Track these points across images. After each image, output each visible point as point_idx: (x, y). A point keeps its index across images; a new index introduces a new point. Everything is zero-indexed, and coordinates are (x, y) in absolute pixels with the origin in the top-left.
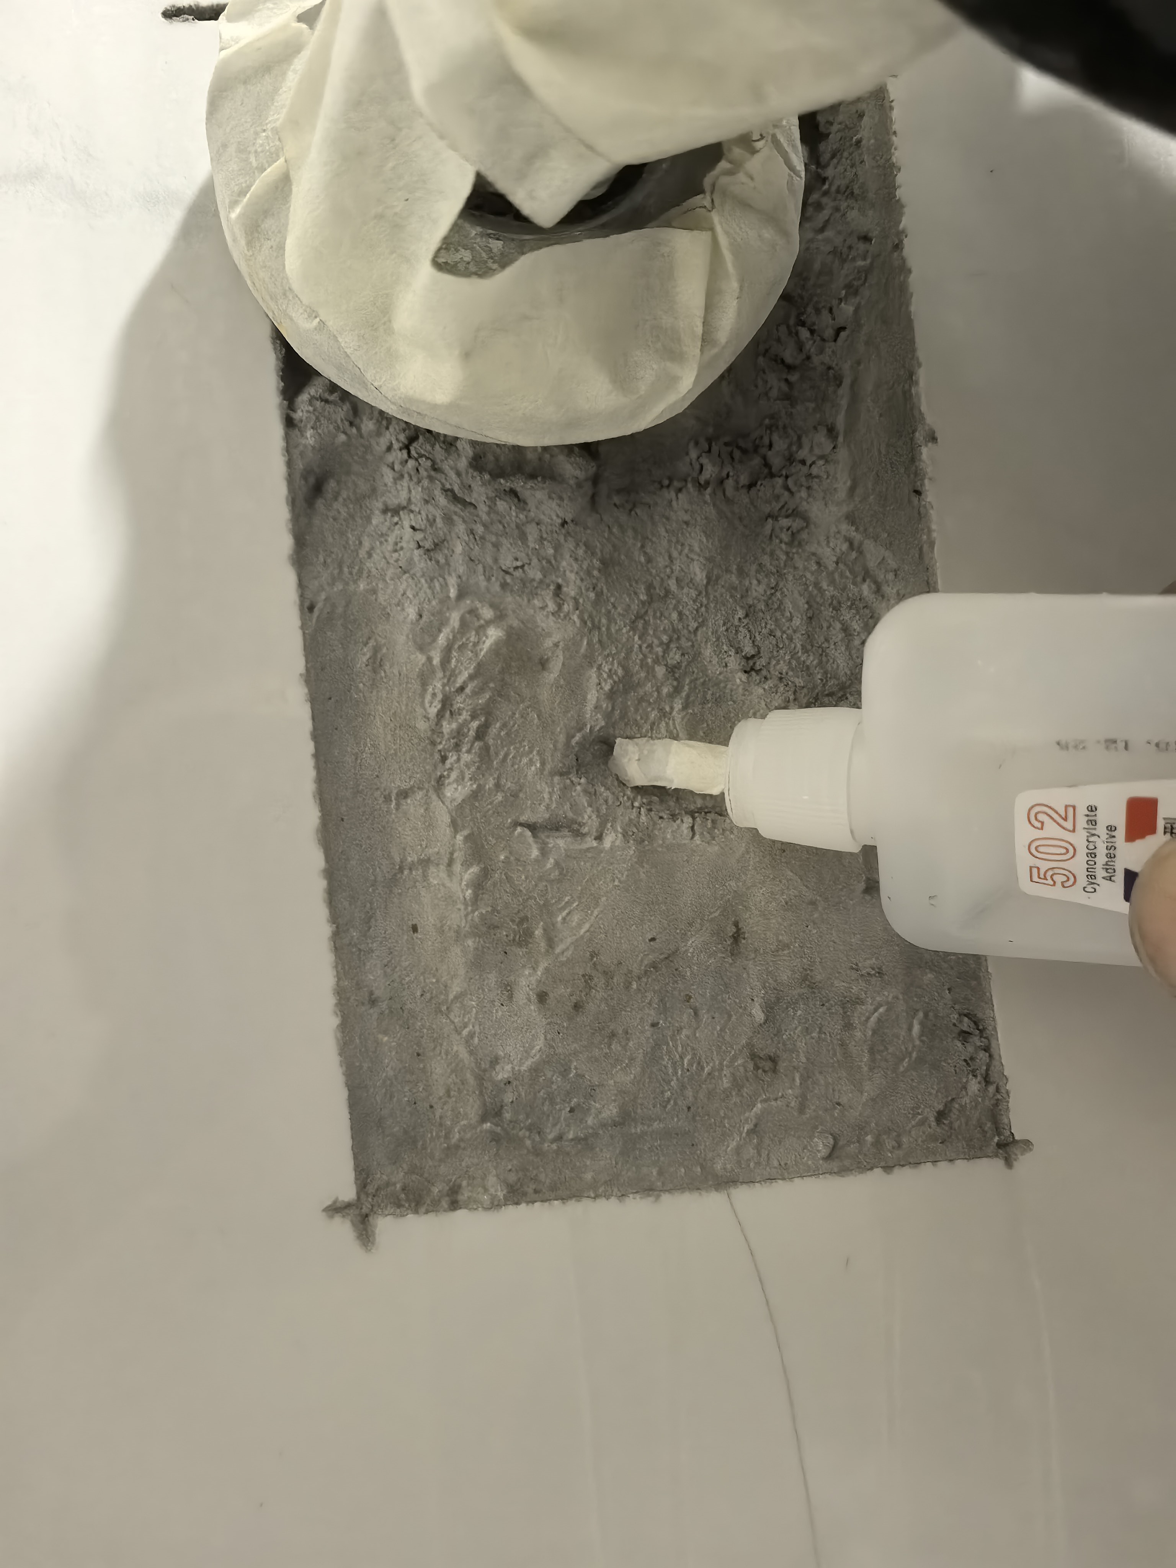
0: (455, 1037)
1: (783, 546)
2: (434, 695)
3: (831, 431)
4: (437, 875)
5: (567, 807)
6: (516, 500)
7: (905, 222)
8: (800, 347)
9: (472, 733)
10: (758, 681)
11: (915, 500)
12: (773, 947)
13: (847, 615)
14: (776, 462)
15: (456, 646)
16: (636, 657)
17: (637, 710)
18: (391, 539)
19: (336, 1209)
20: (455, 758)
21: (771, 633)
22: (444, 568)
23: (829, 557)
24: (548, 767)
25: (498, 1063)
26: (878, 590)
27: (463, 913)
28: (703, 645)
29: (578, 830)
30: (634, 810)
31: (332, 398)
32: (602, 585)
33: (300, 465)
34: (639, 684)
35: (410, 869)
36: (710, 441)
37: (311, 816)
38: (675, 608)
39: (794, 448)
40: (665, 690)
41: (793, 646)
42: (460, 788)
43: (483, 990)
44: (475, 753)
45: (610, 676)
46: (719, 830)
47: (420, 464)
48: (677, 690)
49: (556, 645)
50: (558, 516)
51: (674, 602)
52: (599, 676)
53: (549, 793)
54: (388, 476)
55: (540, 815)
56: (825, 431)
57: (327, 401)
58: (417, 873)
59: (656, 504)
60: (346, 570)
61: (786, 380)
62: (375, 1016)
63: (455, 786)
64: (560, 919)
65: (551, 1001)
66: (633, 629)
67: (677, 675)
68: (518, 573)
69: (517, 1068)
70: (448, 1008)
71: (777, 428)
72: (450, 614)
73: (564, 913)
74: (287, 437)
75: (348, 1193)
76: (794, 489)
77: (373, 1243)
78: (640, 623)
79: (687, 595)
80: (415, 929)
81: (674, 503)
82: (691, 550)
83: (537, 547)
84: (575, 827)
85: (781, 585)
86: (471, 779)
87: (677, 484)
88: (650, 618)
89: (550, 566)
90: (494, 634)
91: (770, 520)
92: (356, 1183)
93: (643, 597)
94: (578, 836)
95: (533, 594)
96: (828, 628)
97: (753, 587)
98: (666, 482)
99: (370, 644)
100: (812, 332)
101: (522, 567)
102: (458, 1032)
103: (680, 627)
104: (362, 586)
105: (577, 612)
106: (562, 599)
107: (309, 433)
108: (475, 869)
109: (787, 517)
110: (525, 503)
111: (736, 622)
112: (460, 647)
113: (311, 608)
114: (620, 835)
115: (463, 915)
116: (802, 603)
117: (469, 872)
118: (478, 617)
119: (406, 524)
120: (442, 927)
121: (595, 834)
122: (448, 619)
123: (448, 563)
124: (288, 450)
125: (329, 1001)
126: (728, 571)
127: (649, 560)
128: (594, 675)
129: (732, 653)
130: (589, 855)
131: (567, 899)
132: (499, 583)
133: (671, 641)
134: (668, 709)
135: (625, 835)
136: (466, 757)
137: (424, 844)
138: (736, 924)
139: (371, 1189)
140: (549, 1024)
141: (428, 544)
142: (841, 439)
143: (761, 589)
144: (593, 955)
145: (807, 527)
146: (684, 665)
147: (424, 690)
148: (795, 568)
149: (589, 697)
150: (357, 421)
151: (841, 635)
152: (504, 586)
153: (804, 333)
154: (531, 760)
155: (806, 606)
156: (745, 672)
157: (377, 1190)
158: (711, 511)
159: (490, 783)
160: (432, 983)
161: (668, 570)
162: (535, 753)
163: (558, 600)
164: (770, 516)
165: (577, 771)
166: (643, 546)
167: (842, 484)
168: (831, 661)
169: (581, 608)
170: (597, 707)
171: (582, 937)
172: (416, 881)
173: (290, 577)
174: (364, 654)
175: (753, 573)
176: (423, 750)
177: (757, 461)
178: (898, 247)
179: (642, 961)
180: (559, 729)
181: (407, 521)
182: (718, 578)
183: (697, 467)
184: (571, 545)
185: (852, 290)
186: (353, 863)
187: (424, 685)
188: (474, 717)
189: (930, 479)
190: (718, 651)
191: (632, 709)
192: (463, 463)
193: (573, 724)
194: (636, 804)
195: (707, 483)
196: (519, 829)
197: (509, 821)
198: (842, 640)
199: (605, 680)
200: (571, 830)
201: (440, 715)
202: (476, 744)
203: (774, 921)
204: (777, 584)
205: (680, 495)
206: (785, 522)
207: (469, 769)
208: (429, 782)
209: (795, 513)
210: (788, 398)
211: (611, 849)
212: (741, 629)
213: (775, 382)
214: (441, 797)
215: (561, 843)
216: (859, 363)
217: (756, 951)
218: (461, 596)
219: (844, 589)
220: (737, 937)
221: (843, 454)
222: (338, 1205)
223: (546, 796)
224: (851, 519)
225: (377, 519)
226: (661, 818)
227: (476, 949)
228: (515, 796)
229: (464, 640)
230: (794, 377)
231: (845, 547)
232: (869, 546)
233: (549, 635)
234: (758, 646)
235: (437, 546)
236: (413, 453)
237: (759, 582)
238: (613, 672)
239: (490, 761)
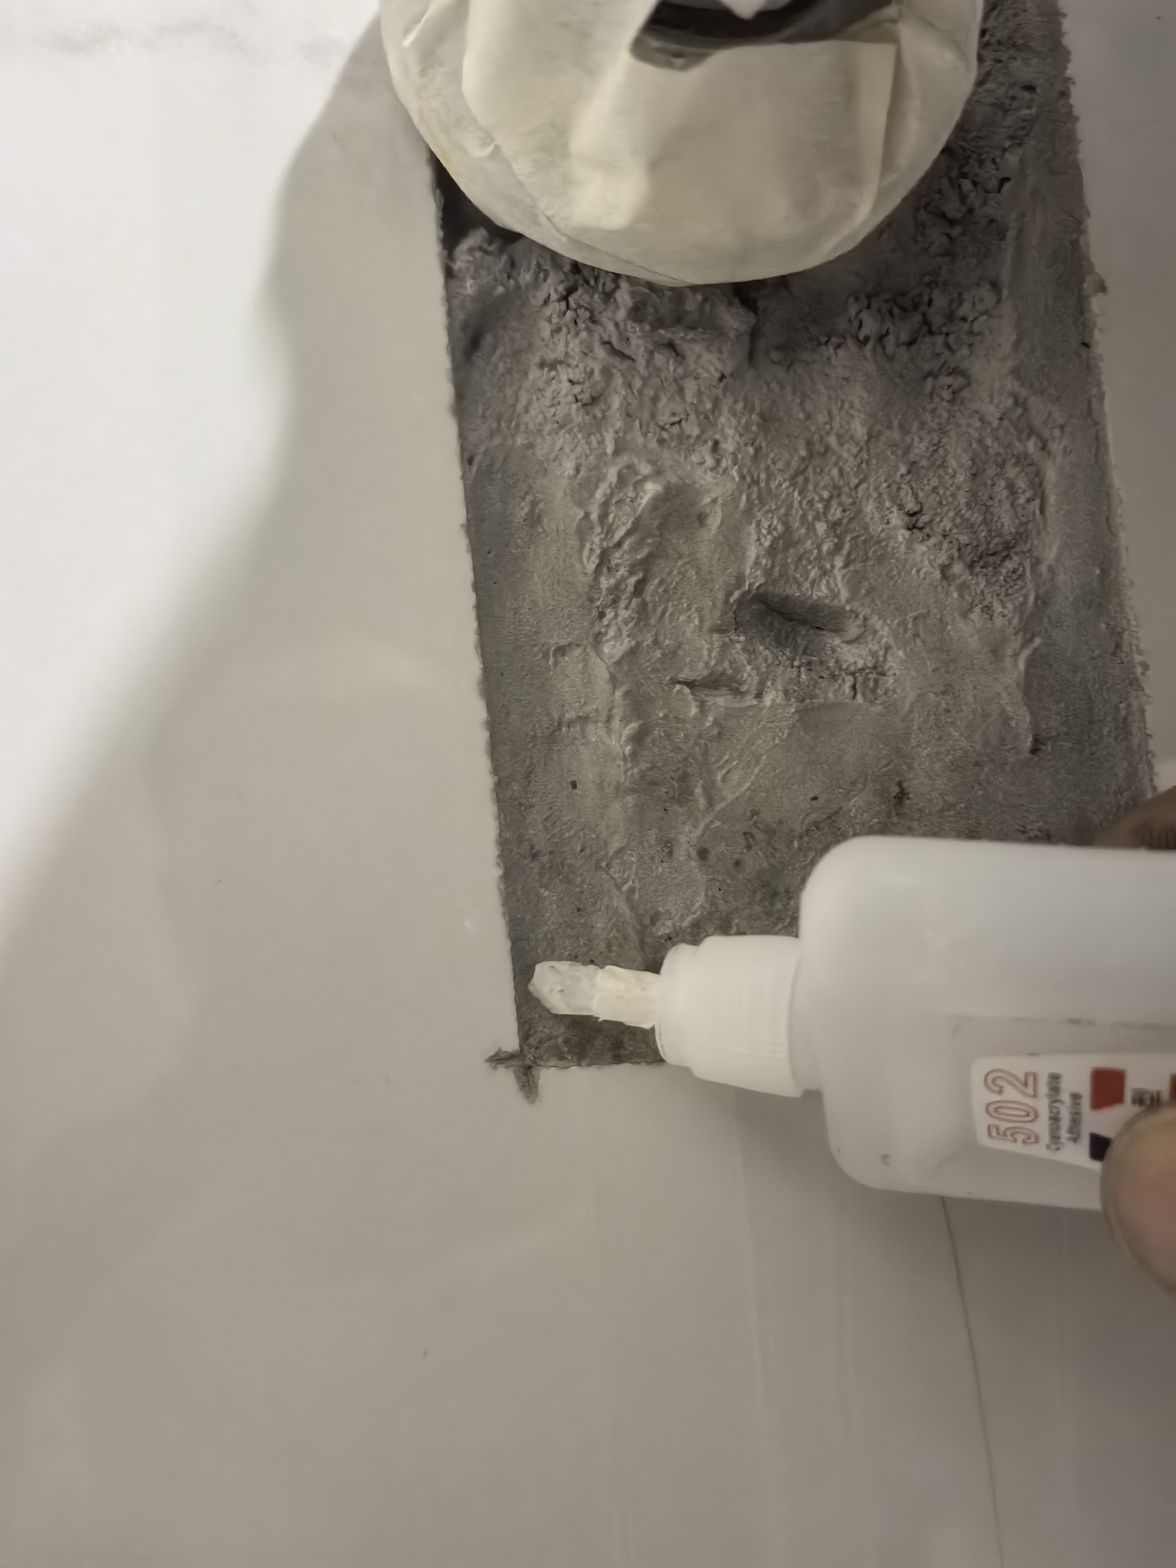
0: (615, 891)
1: (945, 403)
2: (591, 550)
3: (995, 286)
4: (596, 733)
5: (726, 664)
6: (674, 354)
7: (1072, 69)
8: (963, 198)
9: (630, 588)
10: (920, 539)
11: (1084, 351)
12: (939, 808)
13: (1011, 472)
14: (937, 320)
15: (614, 501)
16: (796, 513)
17: (796, 568)
18: (548, 393)
19: (499, 1059)
20: (613, 614)
21: (935, 490)
22: (599, 424)
23: (992, 412)
24: (707, 625)
25: (658, 919)
26: (1044, 447)
27: (622, 769)
28: (864, 502)
29: (737, 689)
30: (795, 669)
31: (492, 248)
32: (761, 441)
33: (461, 316)
34: (800, 541)
35: (568, 727)
36: (869, 297)
37: (473, 667)
38: (836, 464)
39: (955, 305)
40: (825, 548)
41: (956, 503)
42: (618, 644)
43: (643, 847)
44: (634, 609)
45: (769, 533)
46: (881, 690)
47: (578, 316)
48: (838, 548)
49: (714, 501)
50: (716, 369)
51: (834, 459)
52: (759, 532)
53: (708, 649)
54: (546, 329)
55: (700, 672)
56: (988, 287)
57: (486, 252)
58: (576, 730)
59: (815, 361)
60: (503, 424)
61: (948, 235)
62: (536, 870)
63: (613, 643)
64: (719, 778)
65: (712, 858)
66: (793, 484)
67: (838, 532)
68: (675, 430)
69: (677, 924)
70: (607, 865)
71: (937, 284)
72: (608, 470)
73: (724, 772)
74: (447, 286)
75: (511, 1043)
76: (953, 346)
77: (537, 1095)
78: (800, 480)
79: (847, 452)
80: (574, 785)
81: (833, 360)
82: (852, 406)
83: (695, 402)
84: (735, 685)
85: (944, 440)
86: (629, 636)
87: (834, 340)
88: (810, 472)
89: (708, 420)
90: (652, 489)
91: (930, 380)
92: (518, 1035)
93: (803, 453)
94: (736, 694)
95: (690, 450)
96: (992, 485)
97: (915, 444)
98: (823, 339)
99: (528, 500)
100: (975, 184)
101: (680, 422)
102: (619, 887)
103: (841, 483)
104: (520, 440)
105: (736, 467)
106: (719, 455)
107: (469, 283)
108: (634, 726)
109: (949, 374)
110: (683, 357)
111: (898, 479)
112: (617, 502)
113: (470, 461)
114: (780, 693)
115: (622, 771)
116: (966, 459)
117: (628, 727)
118: (636, 473)
119: (564, 378)
120: (601, 783)
121: (755, 692)
122: (605, 475)
123: (604, 417)
124: (449, 297)
125: (491, 851)
126: (889, 426)
127: (808, 417)
128: (753, 532)
129: (895, 509)
130: (750, 713)
131: (726, 757)
132: (655, 439)
133: (831, 498)
134: (828, 566)
135: (786, 692)
136: (624, 614)
137: (582, 701)
138: (900, 784)
139: (533, 1040)
140: (710, 880)
141: (586, 397)
142: (1005, 293)
143: (923, 446)
144: (754, 813)
145: (969, 385)
146: (845, 521)
147: (582, 546)
148: (959, 425)
149: (748, 553)
150: (514, 274)
151: (1005, 493)
152: (661, 441)
153: (967, 185)
154: (689, 617)
155: (970, 462)
156: (909, 529)
157: (539, 1043)
158: (870, 367)
159: (649, 640)
160: (592, 839)
161: (828, 427)
162: (693, 609)
163: (717, 456)
164: (930, 374)
165: (736, 629)
166: (801, 403)
167: (1007, 337)
168: (996, 519)
169: (740, 463)
170: (757, 563)
171: (742, 795)
172: (575, 738)
173: (449, 428)
174: (522, 508)
175: (914, 429)
176: (580, 607)
177: (917, 318)
178: (1064, 94)
179: (804, 819)
180: (717, 587)
181: (564, 374)
182: (880, 433)
183: (856, 324)
184: (729, 400)
185: (1017, 141)
186: (514, 717)
187: (582, 540)
188: (631, 573)
189: (1101, 330)
190: (880, 507)
191: (792, 566)
192: (621, 314)
193: (732, 581)
194: (796, 663)
195: (867, 339)
196: (678, 687)
197: (668, 678)
198: (1007, 498)
199: (765, 536)
200: (731, 689)
201: (598, 571)
202: (634, 600)
203: (940, 782)
204: (940, 442)
205: (840, 351)
206: (946, 380)
207: (627, 625)
208: (587, 638)
209: (955, 372)
210: (950, 254)
211: (772, 706)
212: (903, 486)
213: (937, 237)
214: (599, 653)
215: (721, 701)
216: (1023, 215)
217: (921, 811)
218: (617, 452)
219: (1009, 445)
220: (902, 796)
221: (1007, 309)
222: (502, 1056)
223: (705, 652)
224: (1016, 373)
225: (534, 374)
226: (822, 677)
227: (636, 806)
228: (674, 654)
229: (622, 495)
230: (956, 231)
231: (1009, 402)
232: (1034, 401)
233: (709, 491)
234: (921, 504)
235: (594, 400)
236: (573, 304)
237: (921, 439)
238: (772, 527)
239: (647, 618)
